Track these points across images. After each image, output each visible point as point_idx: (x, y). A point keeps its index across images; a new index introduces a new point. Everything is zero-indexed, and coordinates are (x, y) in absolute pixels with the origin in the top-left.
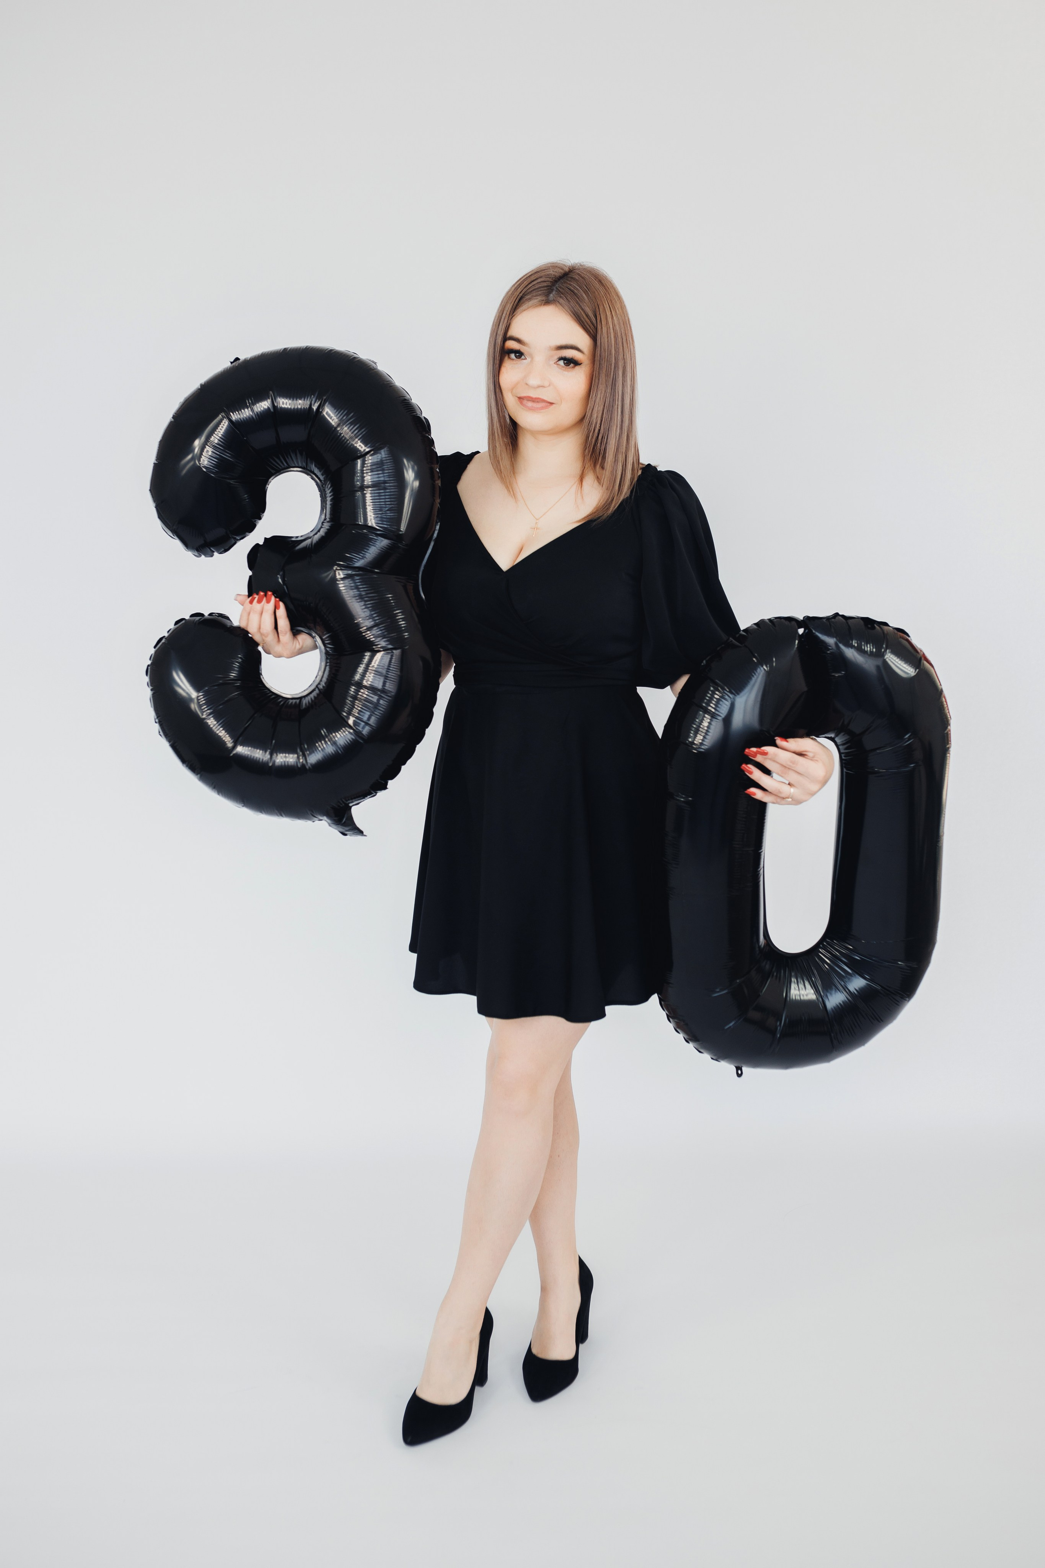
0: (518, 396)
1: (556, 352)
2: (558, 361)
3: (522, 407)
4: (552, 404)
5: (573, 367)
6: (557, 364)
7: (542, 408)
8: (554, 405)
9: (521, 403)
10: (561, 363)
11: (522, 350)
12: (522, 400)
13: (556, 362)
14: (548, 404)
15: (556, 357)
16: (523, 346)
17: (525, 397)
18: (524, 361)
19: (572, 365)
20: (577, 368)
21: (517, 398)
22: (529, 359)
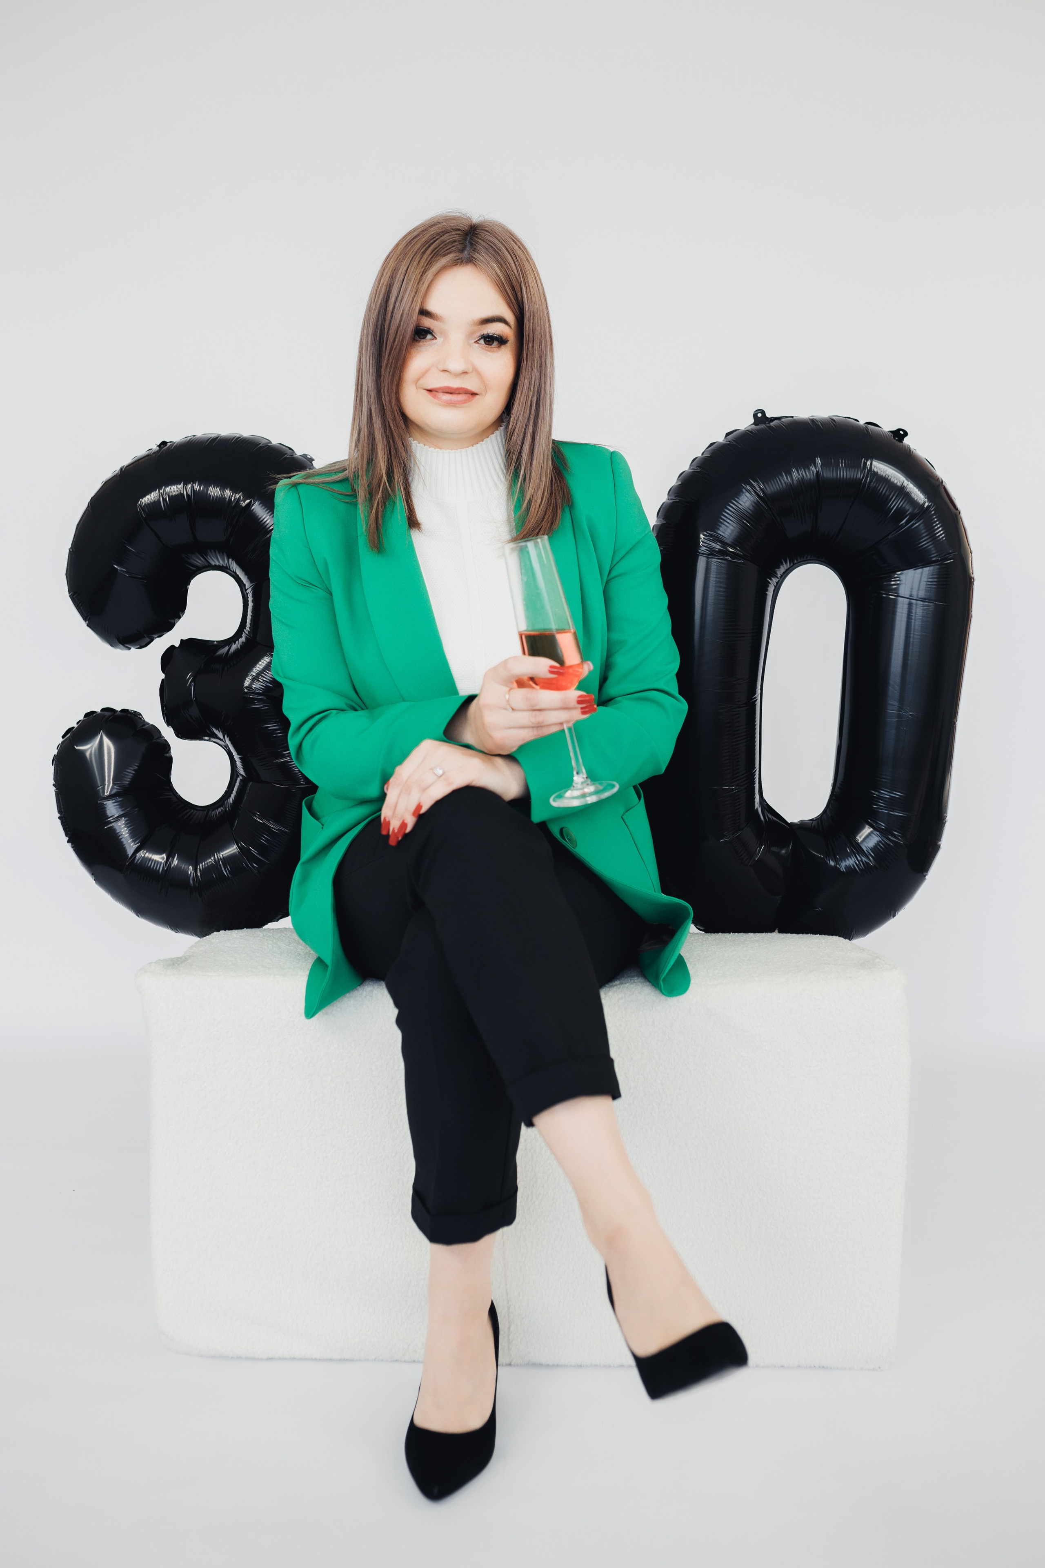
0: (429, 388)
1: (480, 326)
2: (479, 340)
3: (436, 401)
4: (474, 394)
5: (499, 347)
6: (478, 343)
7: (465, 402)
8: (477, 396)
9: (435, 397)
10: (482, 341)
11: (432, 328)
12: (434, 393)
13: (476, 341)
14: (471, 396)
15: (479, 334)
16: (435, 322)
17: (441, 388)
18: (434, 341)
19: (495, 343)
20: (503, 347)
21: (425, 391)
22: (440, 340)
